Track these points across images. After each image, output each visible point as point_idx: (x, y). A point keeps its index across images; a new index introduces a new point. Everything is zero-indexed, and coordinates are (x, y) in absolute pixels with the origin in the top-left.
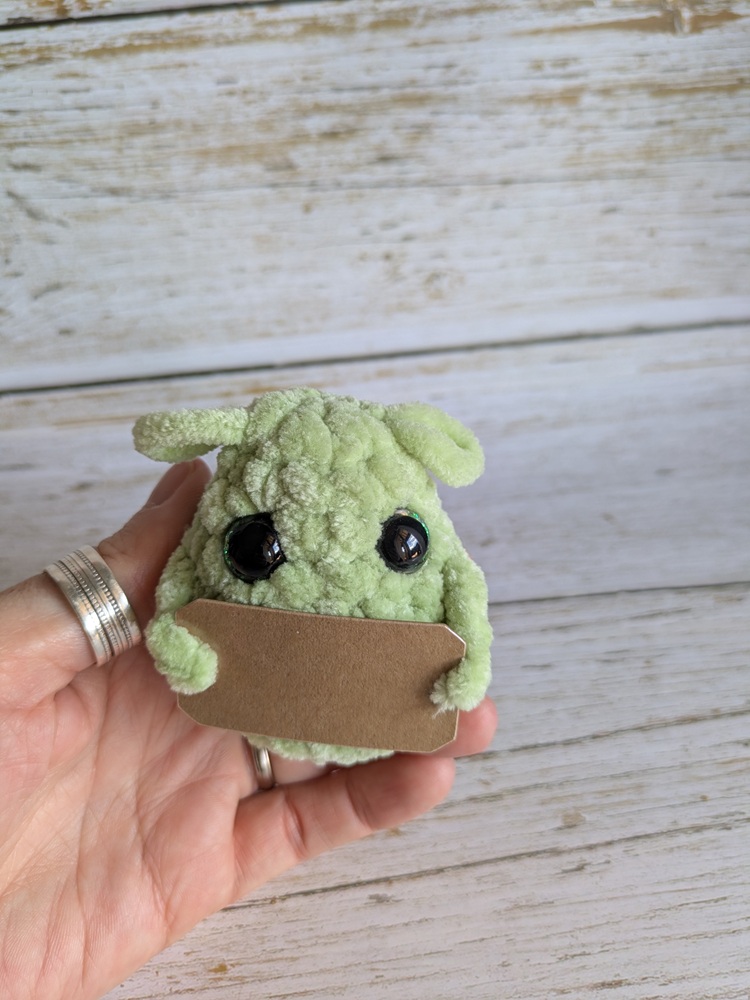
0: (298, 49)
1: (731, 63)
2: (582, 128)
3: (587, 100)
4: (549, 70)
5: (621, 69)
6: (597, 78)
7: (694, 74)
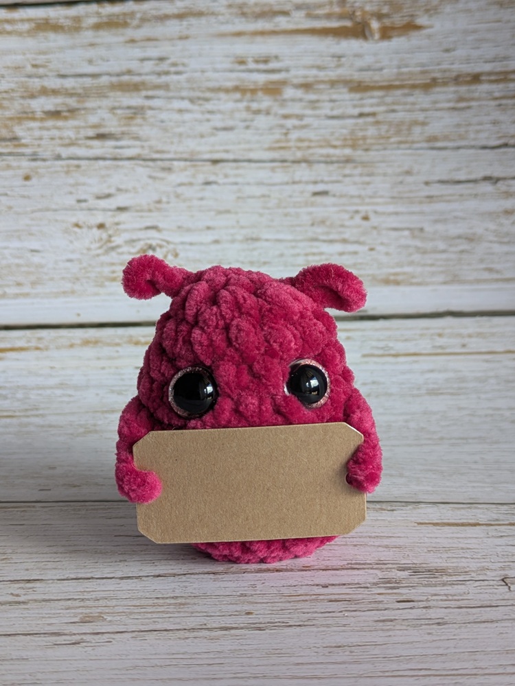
0: (30, 43)
1: (422, 65)
2: (286, 117)
3: (289, 93)
4: (252, 66)
5: (319, 68)
6: (297, 75)
7: (388, 73)
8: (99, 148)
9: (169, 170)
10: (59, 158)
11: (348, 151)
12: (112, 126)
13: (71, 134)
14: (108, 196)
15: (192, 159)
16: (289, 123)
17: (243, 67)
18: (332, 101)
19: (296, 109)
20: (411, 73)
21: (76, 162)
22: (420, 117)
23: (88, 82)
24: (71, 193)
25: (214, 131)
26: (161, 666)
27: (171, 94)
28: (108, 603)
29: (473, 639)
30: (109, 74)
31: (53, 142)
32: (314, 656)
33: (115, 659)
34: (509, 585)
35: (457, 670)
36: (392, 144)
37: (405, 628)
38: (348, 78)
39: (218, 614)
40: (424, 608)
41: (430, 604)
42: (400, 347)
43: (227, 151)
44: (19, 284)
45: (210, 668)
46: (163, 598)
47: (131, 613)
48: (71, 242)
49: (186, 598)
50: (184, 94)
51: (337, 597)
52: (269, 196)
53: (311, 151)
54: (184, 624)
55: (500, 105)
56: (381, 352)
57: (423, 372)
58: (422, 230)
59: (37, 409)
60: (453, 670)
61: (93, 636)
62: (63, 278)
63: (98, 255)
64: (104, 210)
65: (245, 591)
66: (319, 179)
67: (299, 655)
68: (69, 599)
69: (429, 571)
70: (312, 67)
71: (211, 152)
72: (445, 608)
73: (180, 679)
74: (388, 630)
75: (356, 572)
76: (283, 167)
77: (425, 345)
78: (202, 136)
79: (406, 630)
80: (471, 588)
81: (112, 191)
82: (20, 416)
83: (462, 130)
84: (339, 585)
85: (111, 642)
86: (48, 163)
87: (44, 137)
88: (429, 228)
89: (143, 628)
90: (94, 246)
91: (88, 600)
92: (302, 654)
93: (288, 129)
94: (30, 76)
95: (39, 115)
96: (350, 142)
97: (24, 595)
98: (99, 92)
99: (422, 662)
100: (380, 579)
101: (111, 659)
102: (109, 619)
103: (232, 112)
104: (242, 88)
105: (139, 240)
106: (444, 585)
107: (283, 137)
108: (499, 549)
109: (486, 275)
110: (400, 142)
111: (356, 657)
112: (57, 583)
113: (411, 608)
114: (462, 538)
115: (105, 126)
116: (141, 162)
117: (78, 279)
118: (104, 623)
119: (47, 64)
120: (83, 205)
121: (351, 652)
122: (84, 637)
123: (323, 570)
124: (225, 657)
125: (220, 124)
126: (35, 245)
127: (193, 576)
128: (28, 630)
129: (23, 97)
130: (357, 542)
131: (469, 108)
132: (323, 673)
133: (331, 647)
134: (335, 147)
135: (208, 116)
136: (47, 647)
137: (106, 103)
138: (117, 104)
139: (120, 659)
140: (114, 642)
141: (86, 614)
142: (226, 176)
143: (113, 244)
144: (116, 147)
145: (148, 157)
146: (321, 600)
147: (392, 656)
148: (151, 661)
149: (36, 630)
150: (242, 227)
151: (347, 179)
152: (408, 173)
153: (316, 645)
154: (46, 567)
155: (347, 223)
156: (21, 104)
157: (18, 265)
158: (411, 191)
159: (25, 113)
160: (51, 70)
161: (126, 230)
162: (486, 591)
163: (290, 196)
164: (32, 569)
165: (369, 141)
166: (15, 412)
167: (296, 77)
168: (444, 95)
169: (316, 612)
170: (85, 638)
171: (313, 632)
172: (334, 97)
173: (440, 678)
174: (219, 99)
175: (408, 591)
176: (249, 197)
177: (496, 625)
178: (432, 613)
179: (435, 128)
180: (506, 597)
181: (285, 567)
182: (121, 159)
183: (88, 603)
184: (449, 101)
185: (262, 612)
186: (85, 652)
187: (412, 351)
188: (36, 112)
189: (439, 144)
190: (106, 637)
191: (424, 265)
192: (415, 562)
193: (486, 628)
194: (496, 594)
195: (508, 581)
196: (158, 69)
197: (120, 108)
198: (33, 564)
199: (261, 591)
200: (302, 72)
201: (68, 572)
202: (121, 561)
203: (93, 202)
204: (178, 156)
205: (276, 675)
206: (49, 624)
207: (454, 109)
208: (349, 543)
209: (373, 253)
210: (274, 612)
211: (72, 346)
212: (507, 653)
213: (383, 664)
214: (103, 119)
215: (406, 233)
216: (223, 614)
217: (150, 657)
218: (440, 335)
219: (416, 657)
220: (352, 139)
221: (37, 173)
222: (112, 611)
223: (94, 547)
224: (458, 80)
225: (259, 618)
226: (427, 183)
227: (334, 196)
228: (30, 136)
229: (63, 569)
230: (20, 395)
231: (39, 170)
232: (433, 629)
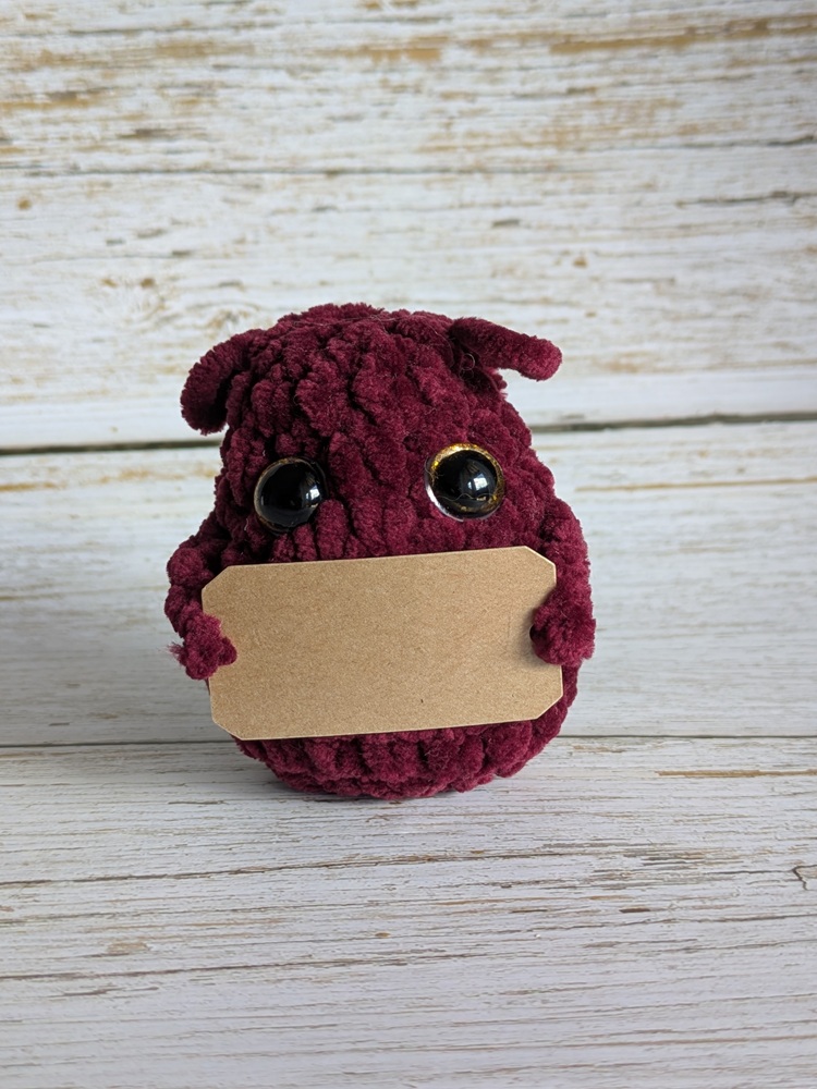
8: (140, 153)
9: (257, 187)
10: (74, 170)
11: (550, 153)
12: (161, 116)
13: (94, 130)
14: (158, 233)
15: (293, 169)
16: (454, 106)
17: (374, 14)
18: (523, 69)
19: (463, 82)
20: (652, 20)
21: (103, 178)
22: (669, 93)
23: (119, 42)
24: (96, 229)
25: (330, 122)
26: (236, 1031)
27: (256, 61)
28: (154, 920)
29: (741, 976)
30: (155, 30)
31: (64, 145)
32: (484, 1010)
33: (162, 1020)
34: (804, 879)
35: (714, 1031)
36: (621, 139)
37: (632, 957)
38: (550, 30)
39: (331, 937)
40: (664, 921)
41: (676, 914)
42: (637, 474)
43: (351, 156)
44: (16, 381)
45: (314, 1033)
46: (243, 910)
47: (191, 938)
48: (99, 310)
49: (281, 910)
50: (279, 60)
51: (524, 904)
52: (421, 230)
53: (489, 153)
54: (276, 955)
55: (800, 72)
56: (606, 483)
57: (674, 515)
58: (672, 281)
59: (50, 586)
60: (707, 1032)
61: (128, 979)
62: (88, 370)
63: (144, 331)
64: (151, 256)
65: (377, 895)
66: (503, 198)
67: (460, 1007)
68: (92, 915)
69: (676, 857)
70: (491, 11)
71: (325, 157)
72: (700, 921)
73: (264, 1055)
74: (605, 962)
75: (557, 860)
76: (444, 180)
77: (677, 471)
78: (310, 131)
79: (635, 961)
80: (741, 884)
81: (164, 224)
82: (22, 598)
83: (738, 114)
84: (529, 883)
85: (156, 989)
86: (58, 180)
87: (50, 136)
88: (683, 278)
89: (208, 963)
90: (136, 316)
91: (123, 915)
92: (464, 1006)
93: (452, 118)
94: (23, 35)
95: (40, 99)
96: (553, 138)
97: (20, 908)
98: (138, 58)
99: (658, 1019)
100: (596, 871)
101: (156, 1020)
102: (155, 947)
103: (359, 89)
104: (374, 48)
105: (210, 305)
106: (699, 880)
107: (443, 130)
108: (790, 816)
109: (777, 355)
110: (636, 137)
111: (551, 1011)
112: (73, 887)
113: (644, 922)
114: (731, 798)
115: (149, 117)
116: (211, 176)
117: (112, 371)
118: (148, 956)
119: (51, 13)
120: (118, 248)
121: (544, 1002)
122: (114, 981)
123: (504, 857)
124: (339, 1014)
125: (338, 111)
126: (41, 316)
127: (293, 871)
128: (23, 969)
129: (13, 70)
130: (561, 807)
131: (749, 77)
132: (497, 1040)
133: (512, 993)
134: (528, 145)
135: (318, 97)
136: (53, 999)
137: (149, 77)
138: (167, 79)
139: (169, 1019)
140: (161, 989)
141: (118, 940)
142: (350, 196)
143: (168, 313)
144: (169, 152)
145: (222, 168)
146: (498, 909)
147: (610, 1008)
148: (221, 1022)
149: (36, 969)
150: (378, 282)
151: (550, 199)
152: (650, 187)
153: (488, 990)
154: (58, 859)
155: (550, 272)
156: (10, 81)
157: (14, 350)
158: (654, 218)
159: (18, 96)
160: (57, 24)
161: (187, 290)
162: (766, 891)
163: (457, 229)
164: (34, 862)
165: (584, 135)
166: (14, 590)
167: (464, 29)
168: (709, 56)
169: (490, 932)
170: (114, 983)
171: (483, 966)
172: (527, 61)
173: (685, 1046)
174: (336, 69)
175: (640, 893)
176: (390, 231)
177: (781, 950)
178: (680, 932)
179: (692, 112)
180: (798, 902)
181: (442, 854)
182: (178, 171)
183: (121, 921)
184: (717, 66)
185: (402, 933)
186: (114, 1007)
187: (657, 480)
188: (35, 94)
189: (700, 139)
190: (148, 981)
191: (677, 339)
192: (653, 841)
193: (764, 955)
194: (782, 895)
195: (802, 872)
196: (235, 19)
197: (173, 86)
198: (37, 853)
199: (402, 895)
200: (473, 21)
201: (93, 866)
202: (178, 846)
203: (132, 244)
204: (272, 164)
205: (422, 1044)
206: (58, 959)
207: (725, 79)
208: (547, 810)
209: (593, 320)
210: (421, 933)
211: (105, 480)
212: (796, 1001)
213: (595, 1023)
214: (147, 105)
215: (647, 287)
216: (340, 937)
217: (218, 1015)
218: (702, 454)
219: (649, 1009)
220: (556, 132)
221: (40, 196)
222: (159, 935)
223: (136, 823)
224: (730, 30)
225: (398, 944)
226: (680, 204)
227: (528, 227)
228: (26, 134)
229: (83, 862)
230: (22, 562)
231: (44, 192)
232: (679, 958)
